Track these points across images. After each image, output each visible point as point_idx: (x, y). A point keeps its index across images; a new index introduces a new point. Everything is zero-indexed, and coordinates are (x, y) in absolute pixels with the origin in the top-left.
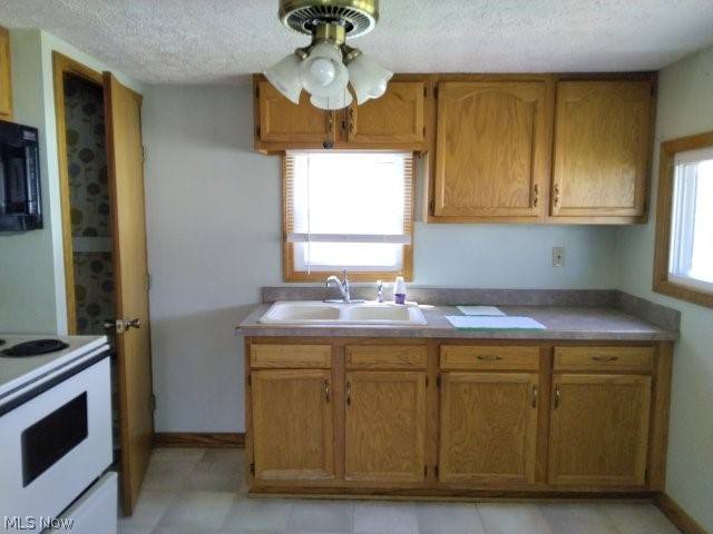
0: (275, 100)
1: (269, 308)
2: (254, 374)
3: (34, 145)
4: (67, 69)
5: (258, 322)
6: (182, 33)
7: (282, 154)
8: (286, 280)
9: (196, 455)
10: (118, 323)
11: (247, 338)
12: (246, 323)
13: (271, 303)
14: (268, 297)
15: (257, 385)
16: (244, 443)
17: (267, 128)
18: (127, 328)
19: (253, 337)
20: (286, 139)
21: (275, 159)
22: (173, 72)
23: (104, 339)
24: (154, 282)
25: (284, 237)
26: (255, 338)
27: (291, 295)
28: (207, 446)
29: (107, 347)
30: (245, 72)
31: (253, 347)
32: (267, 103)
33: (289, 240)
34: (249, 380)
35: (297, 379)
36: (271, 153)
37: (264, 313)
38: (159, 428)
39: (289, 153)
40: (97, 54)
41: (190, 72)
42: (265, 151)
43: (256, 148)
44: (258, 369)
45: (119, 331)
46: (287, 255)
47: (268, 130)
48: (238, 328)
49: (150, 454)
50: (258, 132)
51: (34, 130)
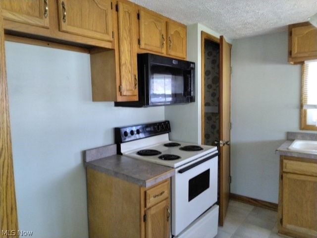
0: (301, 36)
1: (292, 143)
2: (284, 175)
3: (194, 69)
4: (206, 38)
5: (288, 149)
6: (257, 11)
7: (302, 63)
8: (301, 129)
9: (250, 208)
10: (221, 142)
11: (281, 156)
12: (281, 148)
13: (292, 140)
14: (291, 137)
15: (285, 181)
16: (277, 209)
17: (295, 50)
18: (224, 145)
19: (285, 156)
20: (306, 55)
21: (298, 67)
22: (248, 32)
23: (216, 148)
24: (233, 126)
25: (301, 106)
26: (285, 157)
27: (304, 137)
28: (255, 205)
29: (217, 152)
30: (285, 25)
31: (285, 161)
32: (296, 38)
33: (304, 108)
34: (282, 177)
35: (310, 181)
36: (295, 63)
37: (290, 144)
38: (232, 191)
39: (306, 63)
40: (216, 30)
41: (256, 30)
42: (292, 63)
43: (289, 61)
44: (287, 173)
45: (221, 145)
46: (302, 116)
47: (296, 52)
48: (277, 150)
49: (229, 202)
50: (290, 53)
51: (194, 63)
